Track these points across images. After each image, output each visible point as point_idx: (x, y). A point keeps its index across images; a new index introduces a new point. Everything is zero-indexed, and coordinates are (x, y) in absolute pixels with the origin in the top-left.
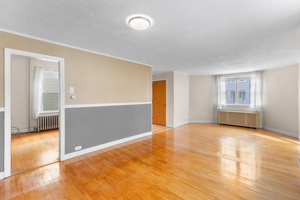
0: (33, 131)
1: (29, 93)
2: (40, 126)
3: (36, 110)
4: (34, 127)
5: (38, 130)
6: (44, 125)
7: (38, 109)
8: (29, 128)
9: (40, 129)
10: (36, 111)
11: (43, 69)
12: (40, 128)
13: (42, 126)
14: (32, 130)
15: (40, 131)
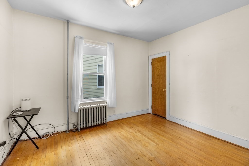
0: (73, 129)
1: (67, 74)
2: (80, 122)
3: (75, 99)
4: (74, 124)
5: (78, 127)
6: (86, 121)
7: (78, 98)
8: (68, 124)
9: (81, 127)
10: (76, 101)
11: (83, 40)
12: (81, 124)
13: (83, 122)
14: (71, 127)
15: (81, 129)
